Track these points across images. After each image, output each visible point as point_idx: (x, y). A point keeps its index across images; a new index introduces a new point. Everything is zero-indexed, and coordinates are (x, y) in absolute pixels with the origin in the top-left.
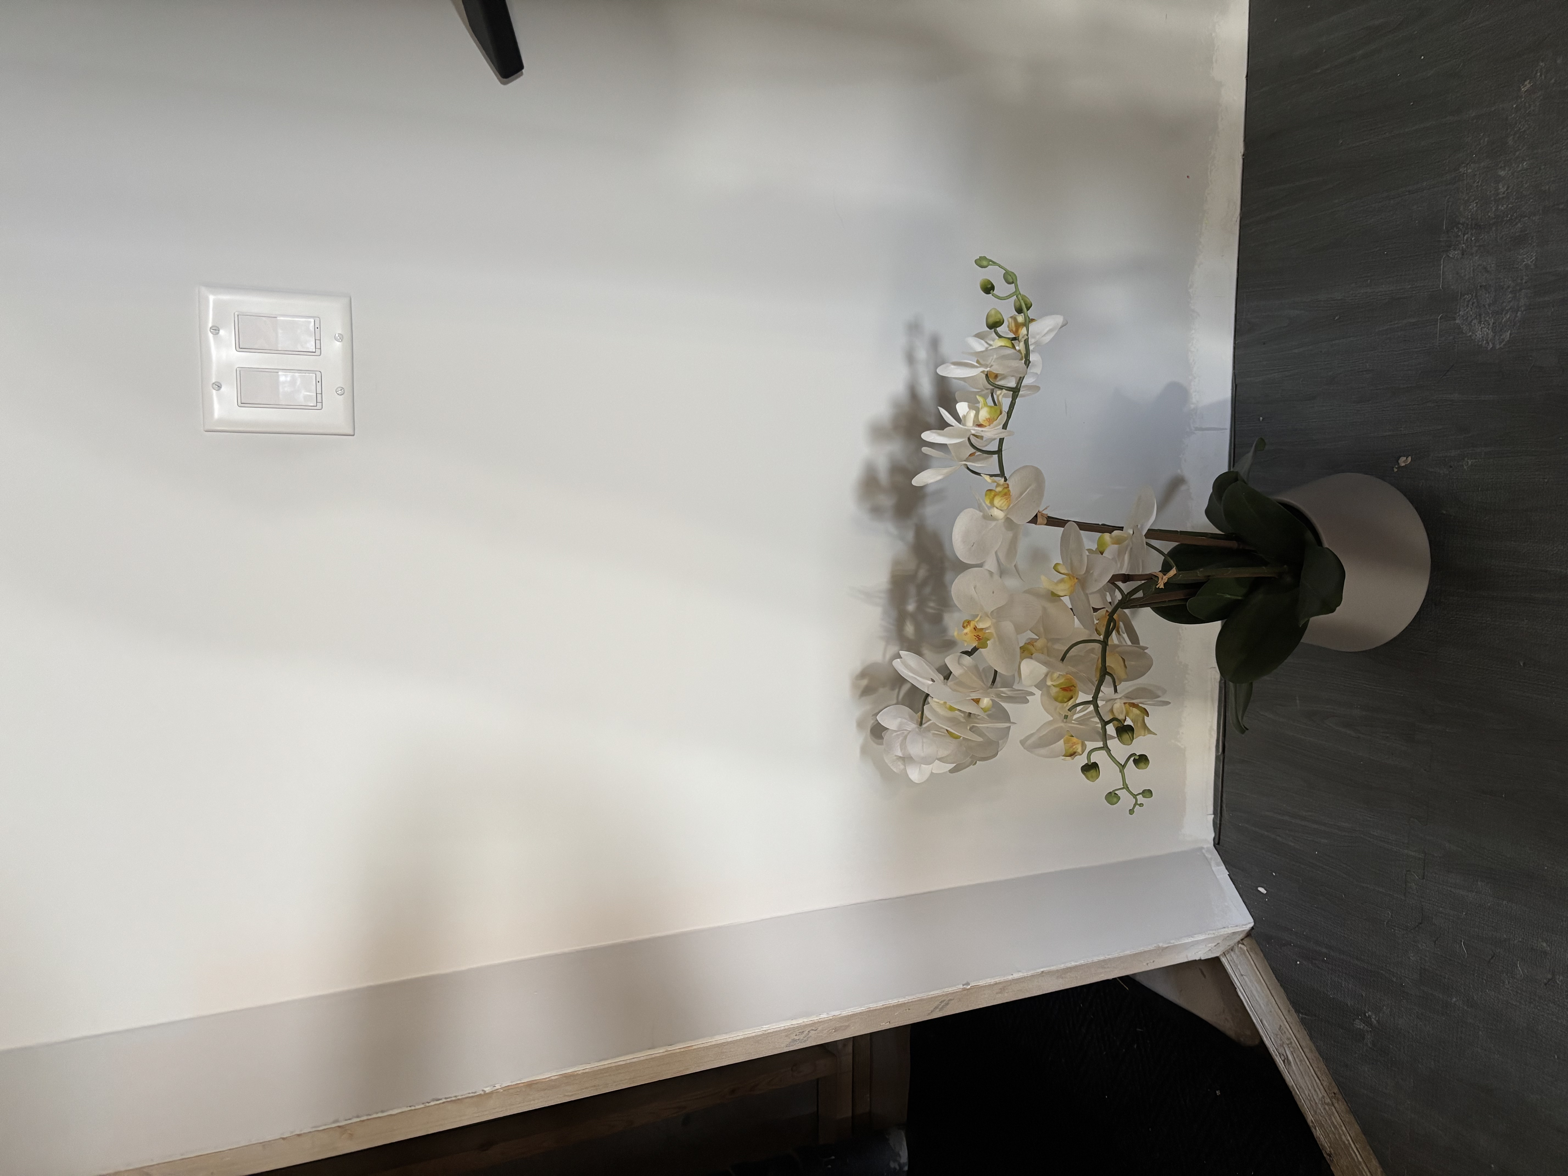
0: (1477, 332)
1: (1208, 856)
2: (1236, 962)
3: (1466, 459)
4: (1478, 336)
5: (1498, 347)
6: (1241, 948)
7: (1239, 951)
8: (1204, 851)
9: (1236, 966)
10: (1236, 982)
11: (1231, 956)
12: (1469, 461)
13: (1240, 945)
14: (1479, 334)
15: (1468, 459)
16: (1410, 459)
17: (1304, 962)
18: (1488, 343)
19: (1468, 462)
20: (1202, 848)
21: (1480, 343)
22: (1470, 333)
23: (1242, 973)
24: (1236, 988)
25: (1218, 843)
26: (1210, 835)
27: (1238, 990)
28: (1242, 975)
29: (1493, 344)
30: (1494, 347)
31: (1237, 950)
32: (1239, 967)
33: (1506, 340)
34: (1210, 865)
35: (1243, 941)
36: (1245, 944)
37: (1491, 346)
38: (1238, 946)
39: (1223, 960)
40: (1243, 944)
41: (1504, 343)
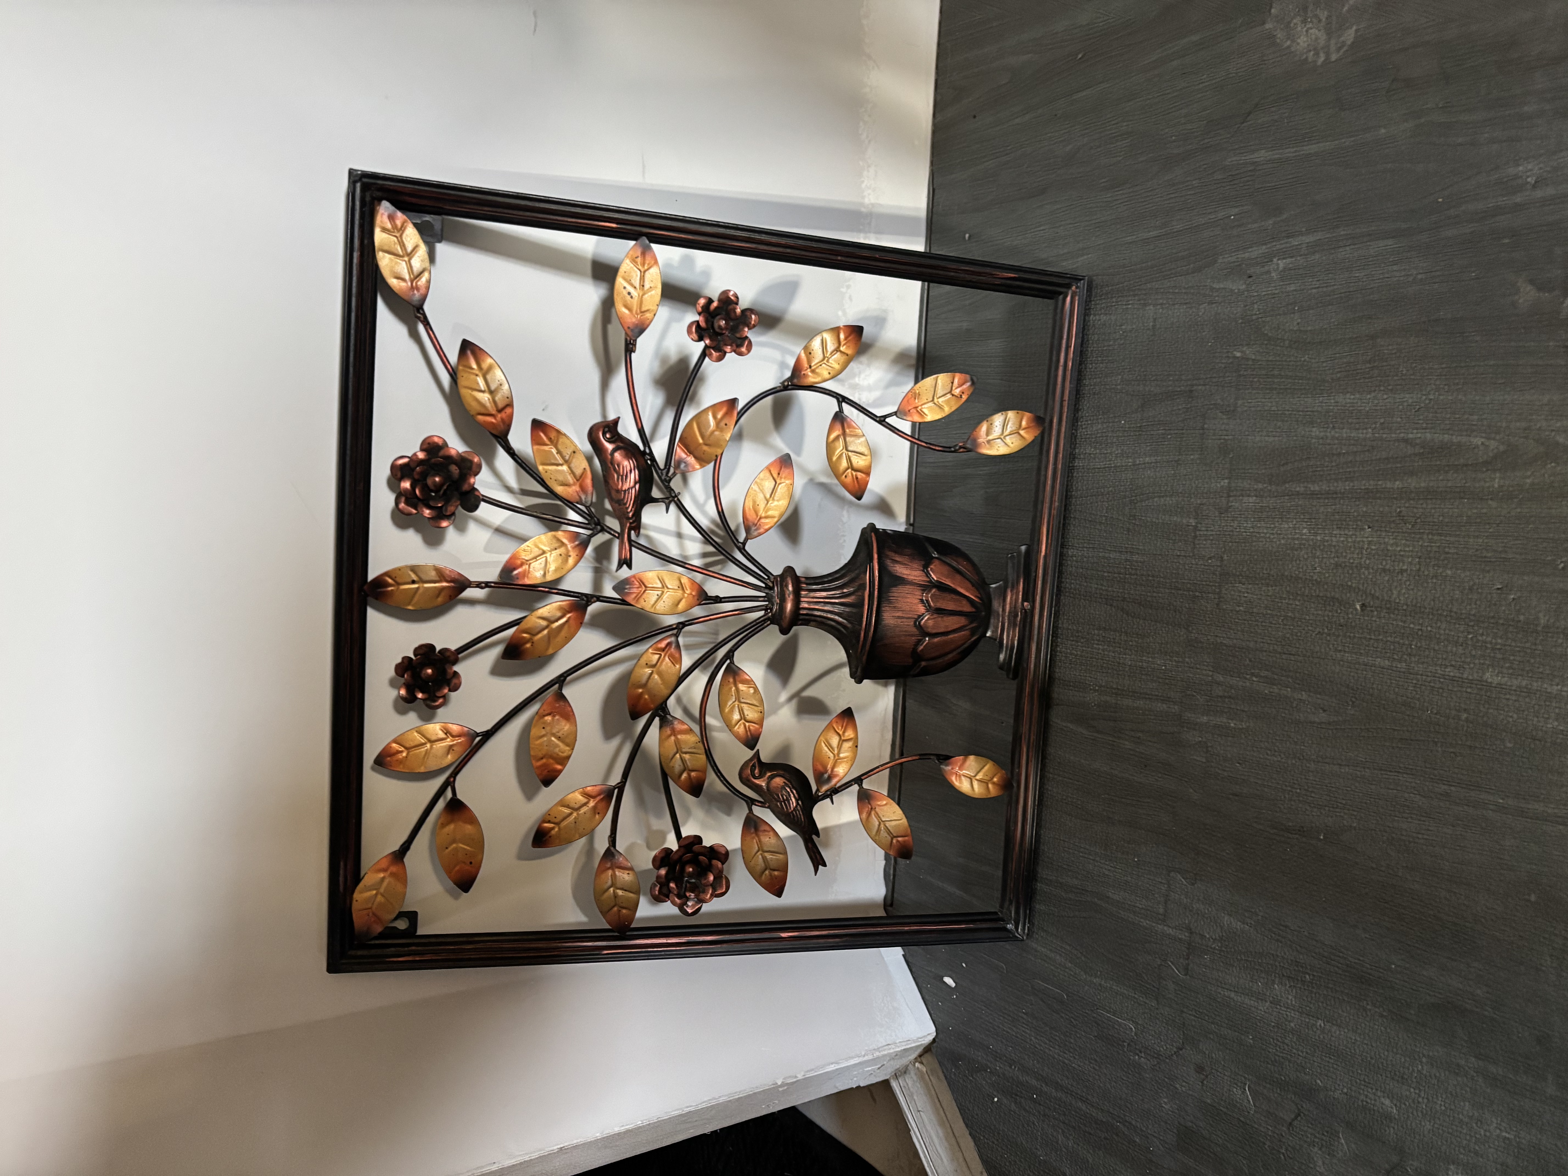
0: (1299, 37)
2: (912, 1089)
3: (1275, 260)
4: (1302, 44)
5: (1334, 57)
6: (918, 1068)
7: (916, 1074)
9: (911, 1095)
10: (911, 1121)
11: (905, 1080)
12: (1279, 262)
13: (917, 1064)
14: (1303, 42)
15: (1278, 260)
17: (1005, 1101)
18: (1317, 54)
19: (1278, 264)
21: (1304, 57)
22: (1289, 43)
23: (920, 1109)
24: (910, 1130)
25: (890, 905)
26: (881, 891)
27: (912, 1133)
28: (919, 1111)
29: (1328, 54)
30: (1328, 58)
31: (912, 1073)
32: (915, 1097)
33: (1349, 43)
35: (922, 1058)
36: (924, 1062)
37: (1322, 58)
38: (915, 1066)
39: (894, 1084)
40: (921, 1063)
41: (1345, 48)
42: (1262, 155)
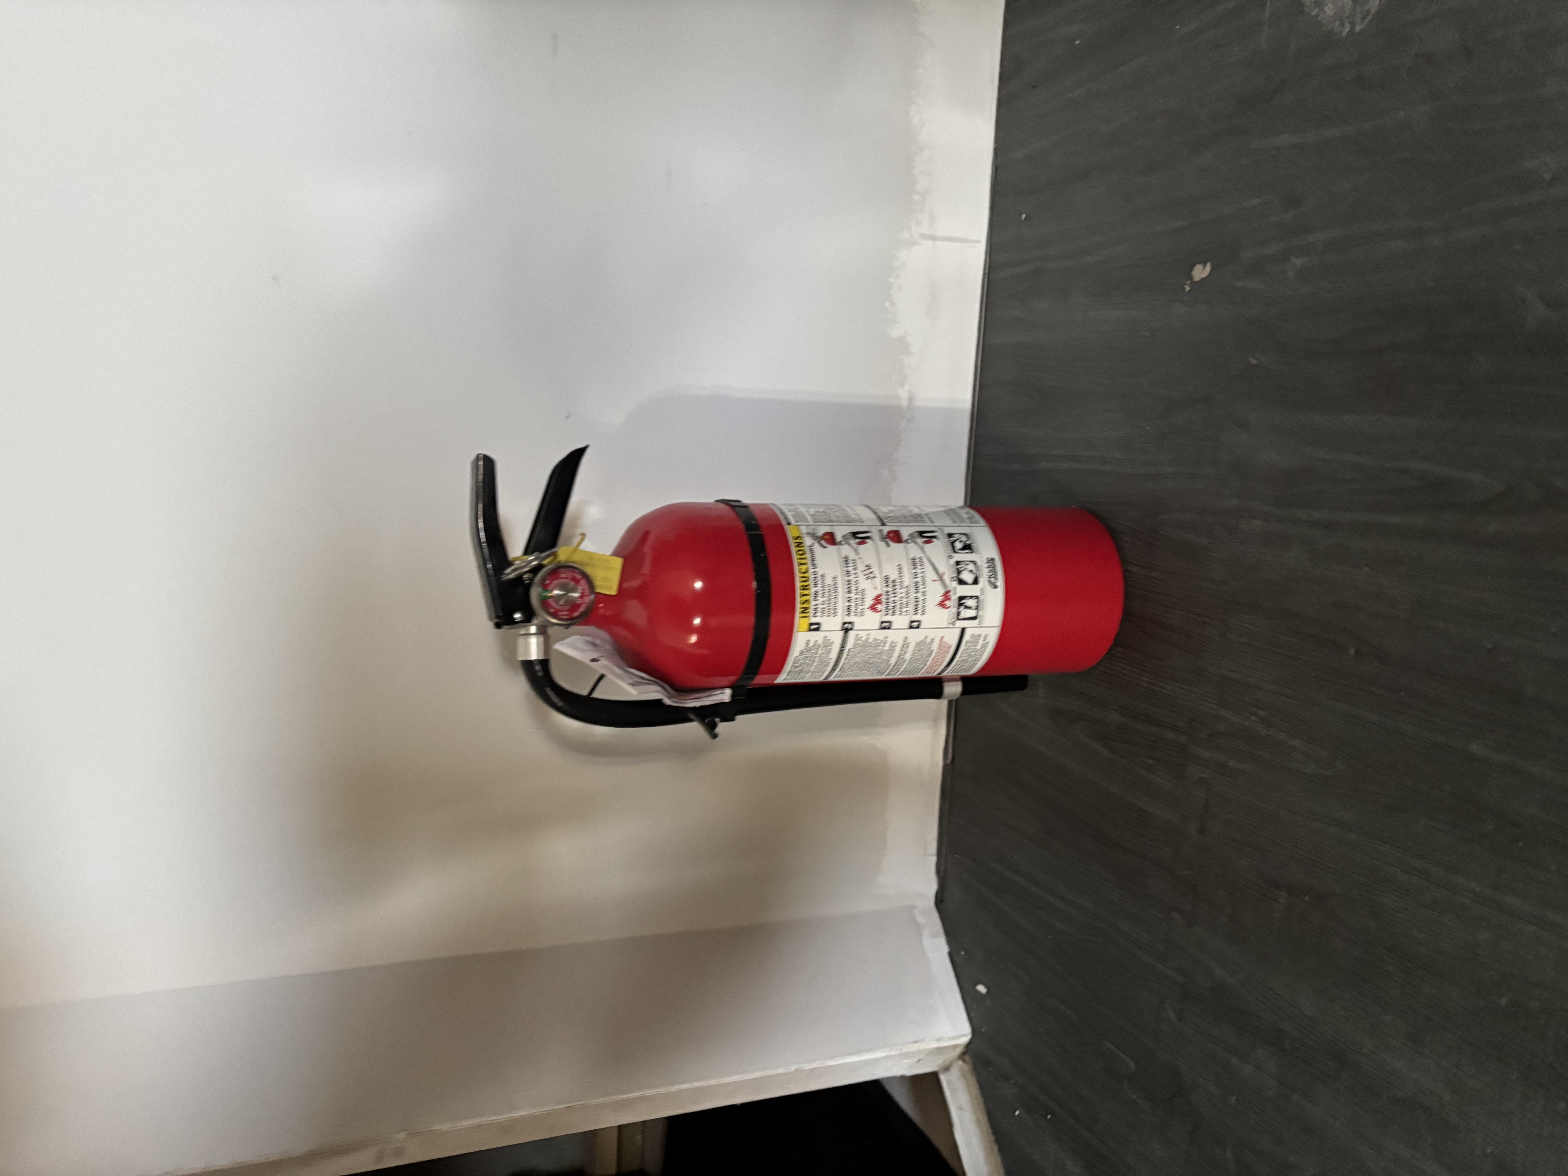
0: (1326, 5)
1: (921, 919)
2: (955, 1085)
3: (1292, 258)
4: (1328, 12)
5: (1358, 29)
6: (959, 1065)
7: (959, 1071)
8: (915, 912)
9: (956, 1091)
10: (954, 1116)
11: (950, 1075)
12: (1297, 260)
13: (958, 1061)
14: (1330, 10)
15: (1295, 258)
16: (1208, 267)
18: (1342, 24)
19: (1294, 263)
20: (914, 907)
21: (1330, 27)
24: (953, 1125)
25: (940, 901)
26: (931, 887)
29: (1353, 24)
30: (1352, 30)
31: (957, 1068)
32: (959, 1093)
33: (1373, 11)
34: (919, 935)
35: (961, 1057)
36: (962, 1061)
37: (1347, 29)
39: (943, 1078)
41: (1369, 19)
42: (1286, 139)
